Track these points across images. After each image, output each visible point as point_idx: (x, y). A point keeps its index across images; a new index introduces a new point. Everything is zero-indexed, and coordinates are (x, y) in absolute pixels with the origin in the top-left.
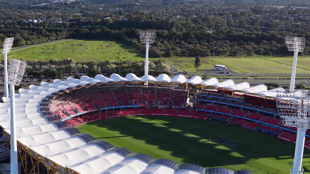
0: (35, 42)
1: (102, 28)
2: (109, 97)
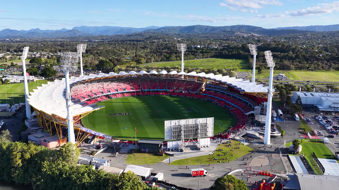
1: (238, 51)
2: (154, 84)
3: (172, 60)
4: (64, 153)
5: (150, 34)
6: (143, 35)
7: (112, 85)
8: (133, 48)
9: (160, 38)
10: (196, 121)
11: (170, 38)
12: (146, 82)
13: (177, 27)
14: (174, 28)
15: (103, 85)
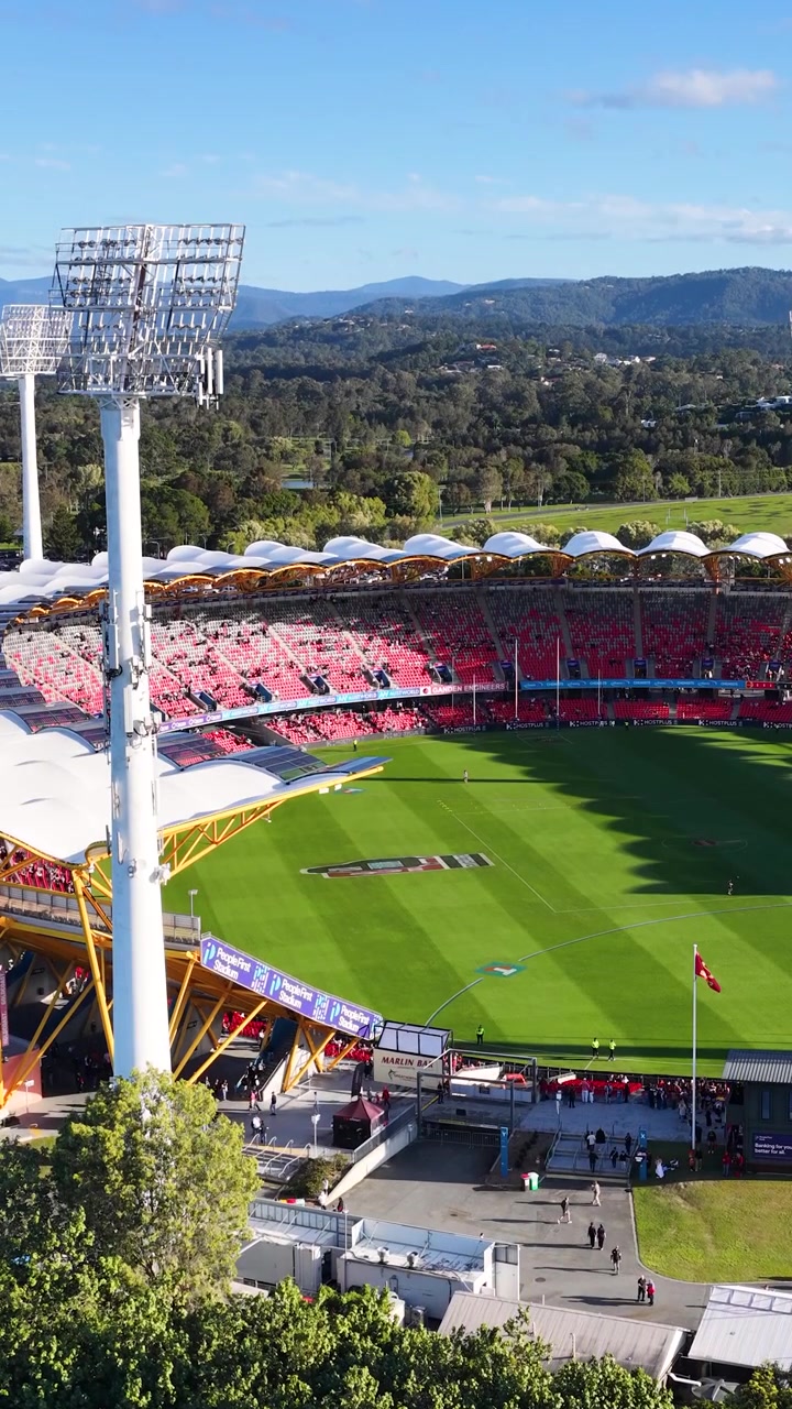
0: (714, 485)
2: (606, 635)
3: (632, 496)
4: (116, 1175)
5: (403, 331)
6: (354, 335)
7: (276, 644)
8: (309, 416)
9: (485, 352)
11: (560, 356)
13: (592, 283)
14: (565, 292)
15: (204, 642)
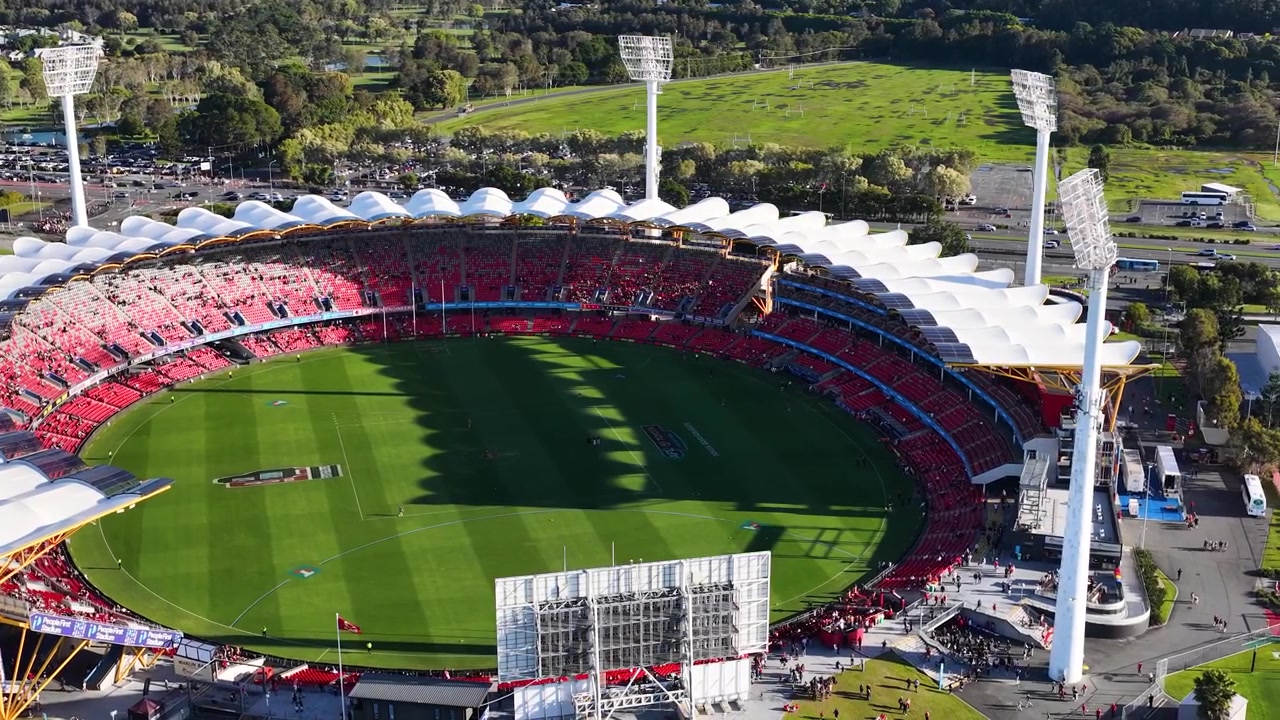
1: (994, 22)
2: (491, 267)
3: (620, 80)
7: (254, 279)
10: (669, 573)
12: (447, 259)
15: (200, 281)
